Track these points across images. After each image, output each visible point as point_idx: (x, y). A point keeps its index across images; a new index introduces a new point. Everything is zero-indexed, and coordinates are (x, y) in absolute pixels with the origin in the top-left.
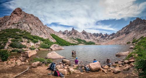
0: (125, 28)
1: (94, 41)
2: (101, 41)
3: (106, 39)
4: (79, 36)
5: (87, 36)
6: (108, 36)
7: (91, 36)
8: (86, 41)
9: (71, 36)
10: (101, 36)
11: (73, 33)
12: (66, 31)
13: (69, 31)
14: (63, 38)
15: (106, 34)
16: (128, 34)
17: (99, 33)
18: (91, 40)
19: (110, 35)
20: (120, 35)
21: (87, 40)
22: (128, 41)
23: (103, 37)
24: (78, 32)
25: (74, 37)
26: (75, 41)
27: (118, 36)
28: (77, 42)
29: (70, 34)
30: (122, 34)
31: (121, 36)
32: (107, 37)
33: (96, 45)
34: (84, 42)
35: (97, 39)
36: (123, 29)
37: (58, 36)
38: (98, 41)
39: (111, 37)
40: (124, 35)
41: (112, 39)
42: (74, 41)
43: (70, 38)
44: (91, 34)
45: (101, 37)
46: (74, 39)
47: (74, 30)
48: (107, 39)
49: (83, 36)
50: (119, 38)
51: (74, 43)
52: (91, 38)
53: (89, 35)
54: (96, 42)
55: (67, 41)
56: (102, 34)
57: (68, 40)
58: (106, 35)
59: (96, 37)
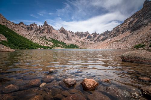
0: (131, 20)
1: (78, 44)
2: (87, 44)
3: (94, 41)
4: (55, 36)
5: (68, 36)
6: (98, 36)
7: (73, 36)
8: (65, 44)
9: (42, 35)
10: (87, 36)
11: (46, 30)
12: (33, 25)
13: (38, 26)
14: (27, 37)
15: (95, 32)
16: (138, 31)
17: (84, 32)
18: (73, 42)
19: (102, 34)
20: (120, 34)
21: (67, 42)
22: (137, 44)
23: (89, 37)
24: (54, 29)
25: (48, 36)
26: (49, 43)
27: (114, 36)
28: (52, 44)
29: (40, 30)
30: (123, 32)
31: (121, 36)
32: (96, 38)
33: (80, 48)
34: (63, 45)
35: (81, 41)
36: (126, 21)
37: (16, 30)
38: (83, 43)
39: (102, 37)
40: (128, 33)
41: (103, 40)
42: (47, 43)
43: (41, 37)
44: (72, 33)
45: (88, 38)
46: (48, 40)
47: (47, 25)
48: (97, 41)
49: (61, 36)
50: (116, 38)
51: (47, 45)
52: (73, 38)
53: (70, 35)
54: (79, 46)
55: (34, 41)
56: (88, 33)
57: (37, 41)
58: (95, 35)
59: (80, 38)
